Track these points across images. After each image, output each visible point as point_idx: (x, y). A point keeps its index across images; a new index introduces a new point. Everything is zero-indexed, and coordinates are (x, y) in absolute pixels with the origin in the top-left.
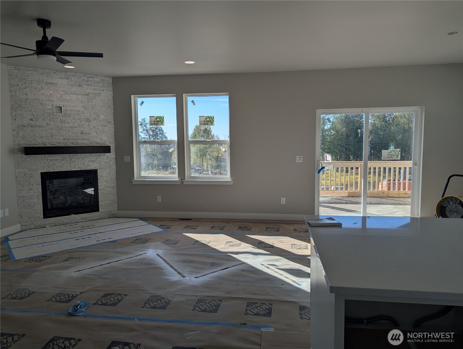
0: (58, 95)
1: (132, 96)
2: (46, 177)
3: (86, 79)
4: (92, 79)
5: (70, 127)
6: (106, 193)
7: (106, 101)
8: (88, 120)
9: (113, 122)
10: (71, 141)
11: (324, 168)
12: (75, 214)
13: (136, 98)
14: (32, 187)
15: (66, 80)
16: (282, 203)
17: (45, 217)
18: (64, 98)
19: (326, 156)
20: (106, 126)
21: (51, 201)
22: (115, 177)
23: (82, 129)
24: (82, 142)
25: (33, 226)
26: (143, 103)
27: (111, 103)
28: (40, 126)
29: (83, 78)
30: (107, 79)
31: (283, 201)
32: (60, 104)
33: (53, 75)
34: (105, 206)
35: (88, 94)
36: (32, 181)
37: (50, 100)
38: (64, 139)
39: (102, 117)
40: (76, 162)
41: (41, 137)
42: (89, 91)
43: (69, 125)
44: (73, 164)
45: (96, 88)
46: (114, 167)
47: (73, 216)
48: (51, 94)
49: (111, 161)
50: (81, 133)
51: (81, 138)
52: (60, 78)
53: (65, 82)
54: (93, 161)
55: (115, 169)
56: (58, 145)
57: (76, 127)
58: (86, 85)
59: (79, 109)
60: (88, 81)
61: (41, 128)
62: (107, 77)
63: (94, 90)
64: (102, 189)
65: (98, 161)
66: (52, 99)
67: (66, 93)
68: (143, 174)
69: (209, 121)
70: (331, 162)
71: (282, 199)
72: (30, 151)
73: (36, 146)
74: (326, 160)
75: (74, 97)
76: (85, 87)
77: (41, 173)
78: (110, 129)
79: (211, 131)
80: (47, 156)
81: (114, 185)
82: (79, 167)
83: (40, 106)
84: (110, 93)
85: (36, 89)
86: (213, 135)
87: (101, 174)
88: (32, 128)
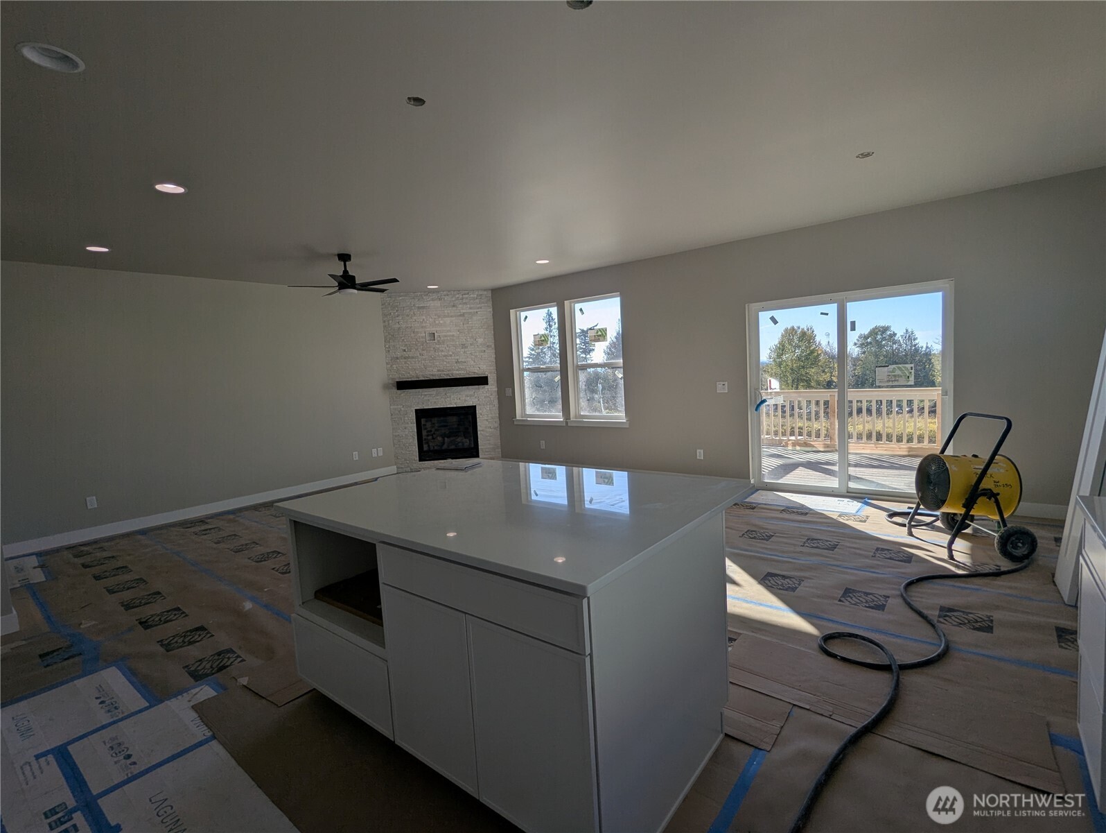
0: (431, 320)
1: (512, 311)
2: (421, 414)
3: (461, 297)
4: (467, 296)
5: (445, 356)
6: (487, 435)
7: (485, 320)
8: (464, 346)
9: (493, 346)
10: (445, 373)
11: (764, 401)
12: (452, 459)
13: (518, 313)
14: (407, 425)
15: (439, 302)
16: (698, 458)
17: (421, 459)
18: (437, 322)
19: (770, 381)
20: (485, 351)
21: (427, 443)
22: (498, 415)
23: (457, 358)
24: (457, 372)
25: (408, 469)
26: (526, 317)
27: (491, 322)
28: (413, 358)
29: (457, 296)
30: (485, 293)
31: (700, 454)
32: (433, 330)
33: (425, 298)
34: (486, 452)
35: (463, 315)
36: (406, 418)
37: (422, 327)
38: (438, 371)
39: (480, 341)
40: (452, 397)
41: (415, 369)
42: (464, 311)
43: (443, 353)
44: (449, 399)
45: (472, 306)
46: (496, 402)
47: (450, 460)
48: (423, 320)
49: (491, 395)
50: (456, 363)
51: (457, 368)
52: (433, 300)
53: (438, 303)
54: (471, 396)
55: (497, 405)
56: (432, 378)
57: (451, 356)
58: (460, 304)
59: (454, 333)
60: (462, 299)
61: (414, 360)
62: (485, 290)
63: (470, 308)
64: (482, 431)
65: (476, 395)
66: (424, 325)
67: (439, 317)
68: (529, 410)
69: (600, 335)
70: (778, 390)
71: (698, 451)
72: (402, 385)
73: (410, 380)
74: (771, 389)
75: (448, 320)
76: (460, 306)
77: (416, 410)
78: (490, 355)
79: (815, 336)
80: (420, 390)
81: (497, 425)
82: (455, 403)
83: (413, 335)
84: (489, 310)
85: (408, 316)
86: (820, 342)
87: (481, 411)
88: (405, 360)
